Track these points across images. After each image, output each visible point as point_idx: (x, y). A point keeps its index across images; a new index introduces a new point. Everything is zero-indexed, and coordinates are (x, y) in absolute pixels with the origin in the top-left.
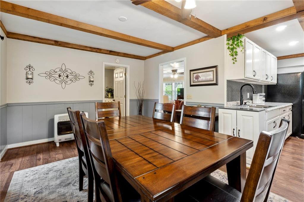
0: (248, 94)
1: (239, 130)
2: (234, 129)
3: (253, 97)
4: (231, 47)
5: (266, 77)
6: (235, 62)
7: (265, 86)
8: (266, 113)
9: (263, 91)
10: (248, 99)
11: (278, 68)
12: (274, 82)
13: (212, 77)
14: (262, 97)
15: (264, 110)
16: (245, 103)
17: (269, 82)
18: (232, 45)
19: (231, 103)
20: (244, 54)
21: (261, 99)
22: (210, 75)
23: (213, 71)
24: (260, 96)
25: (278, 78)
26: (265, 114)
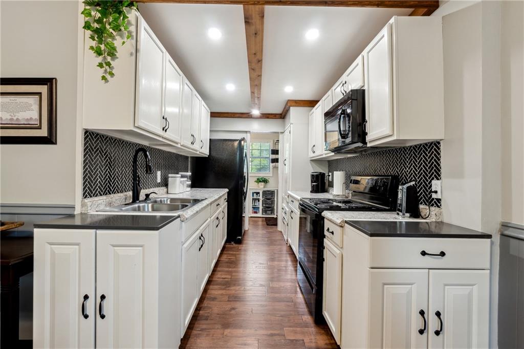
0: (159, 173)
1: (103, 297)
2: (86, 297)
3: (170, 179)
4: (96, 25)
5: (191, 139)
6: (108, 77)
7: (193, 158)
8: (183, 223)
9: (189, 168)
10: (158, 185)
11: (211, 131)
12: (205, 152)
13: (35, 115)
14: (186, 179)
15: (179, 216)
16: (147, 196)
17: (197, 151)
18: (99, 21)
19: (101, 200)
20: (134, 57)
21: (183, 184)
22: (27, 108)
23: (40, 94)
24: (182, 177)
25: (211, 147)
26: (181, 228)
